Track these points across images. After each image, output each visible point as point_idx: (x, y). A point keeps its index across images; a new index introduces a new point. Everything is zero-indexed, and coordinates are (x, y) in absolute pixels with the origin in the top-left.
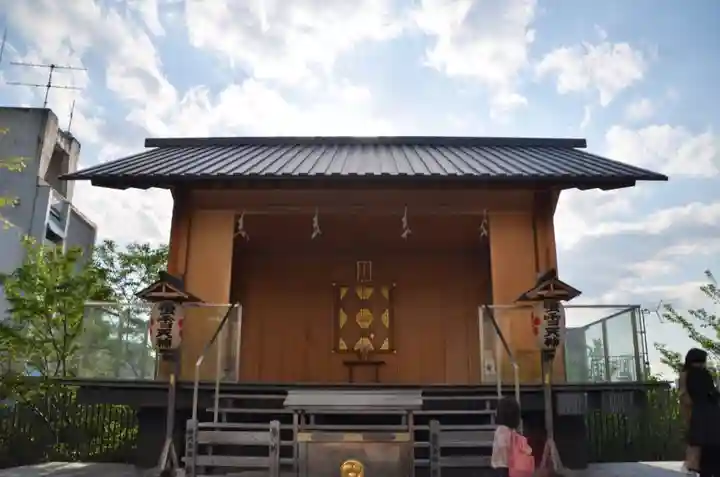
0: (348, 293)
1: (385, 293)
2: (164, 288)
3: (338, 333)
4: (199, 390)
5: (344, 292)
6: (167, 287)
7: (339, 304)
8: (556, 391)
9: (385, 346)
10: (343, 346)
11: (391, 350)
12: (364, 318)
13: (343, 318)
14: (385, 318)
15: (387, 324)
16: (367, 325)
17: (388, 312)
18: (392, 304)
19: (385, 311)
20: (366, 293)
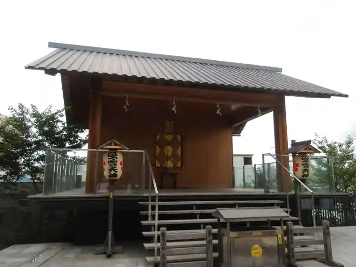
0: (160, 137)
1: (179, 138)
2: (113, 144)
3: (155, 158)
5: (158, 137)
7: (155, 143)
9: (179, 164)
10: (158, 165)
11: (182, 166)
12: (169, 150)
13: (158, 150)
14: (179, 151)
15: (180, 154)
16: (170, 154)
17: (180, 148)
18: (182, 143)
19: (178, 147)
20: (169, 138)
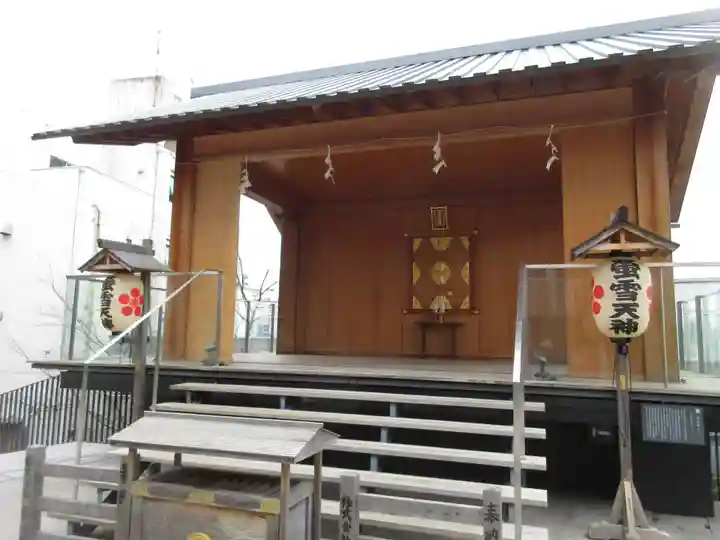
0: (421, 243)
1: (466, 243)
2: (108, 261)
3: (411, 292)
4: (160, 376)
5: (417, 243)
6: (111, 259)
7: (411, 258)
8: (638, 402)
9: (466, 304)
10: (417, 305)
11: (473, 308)
12: (442, 273)
13: (417, 275)
14: (466, 273)
15: (467, 280)
16: (443, 280)
17: (468, 264)
18: (473, 255)
19: (464, 264)
20: (442, 244)
